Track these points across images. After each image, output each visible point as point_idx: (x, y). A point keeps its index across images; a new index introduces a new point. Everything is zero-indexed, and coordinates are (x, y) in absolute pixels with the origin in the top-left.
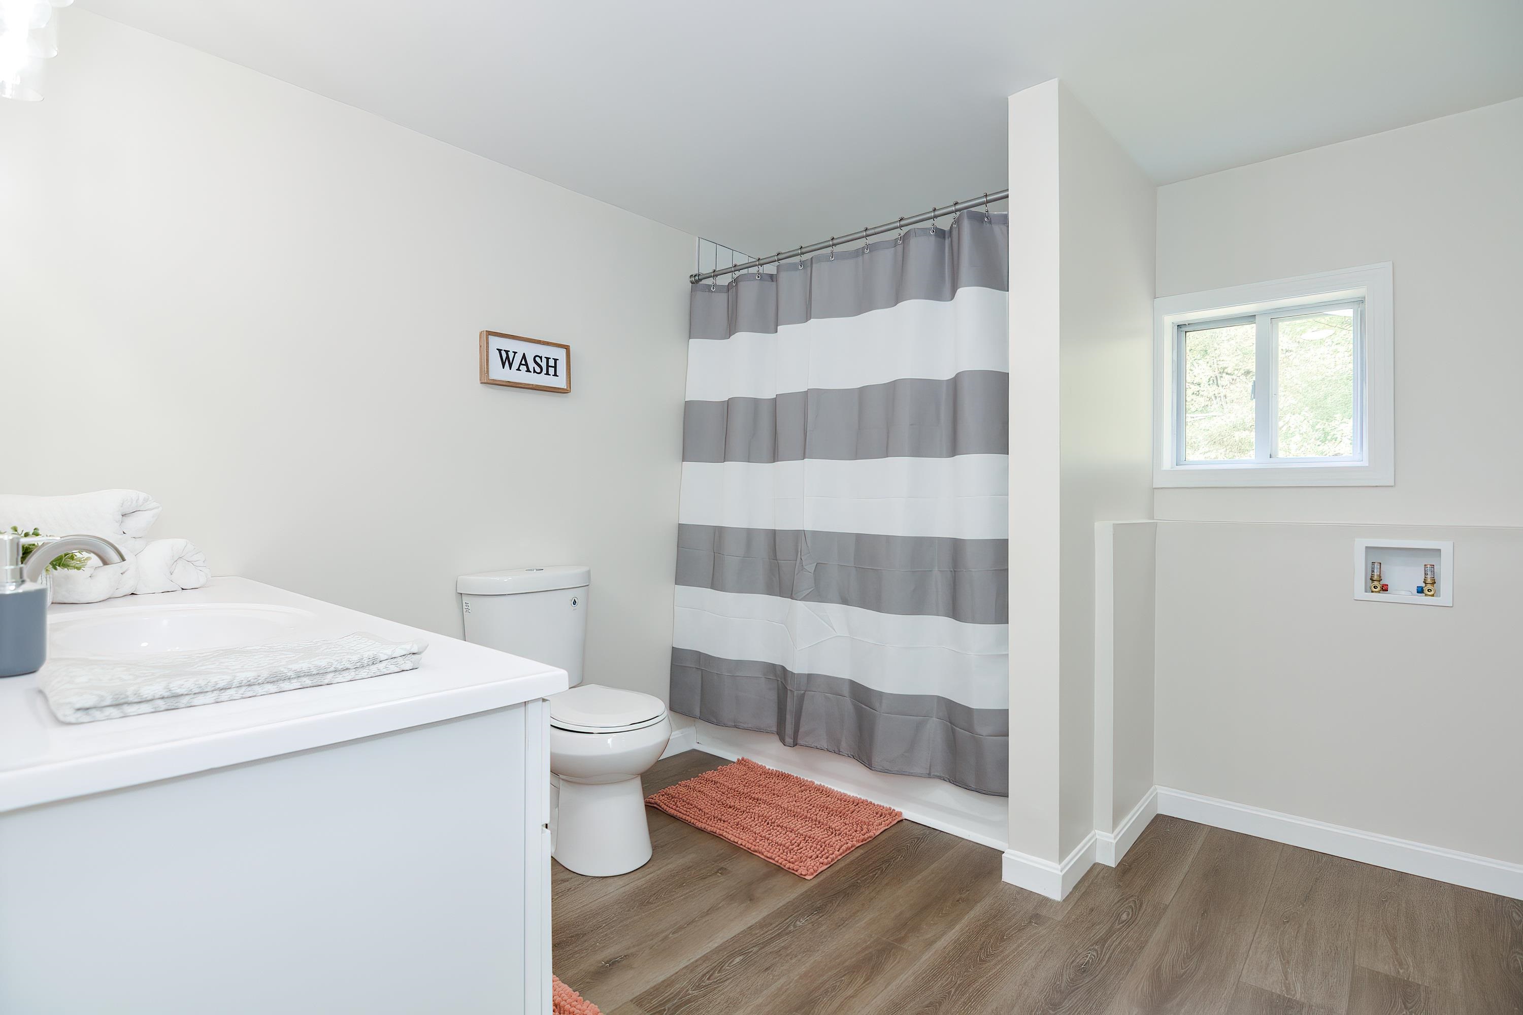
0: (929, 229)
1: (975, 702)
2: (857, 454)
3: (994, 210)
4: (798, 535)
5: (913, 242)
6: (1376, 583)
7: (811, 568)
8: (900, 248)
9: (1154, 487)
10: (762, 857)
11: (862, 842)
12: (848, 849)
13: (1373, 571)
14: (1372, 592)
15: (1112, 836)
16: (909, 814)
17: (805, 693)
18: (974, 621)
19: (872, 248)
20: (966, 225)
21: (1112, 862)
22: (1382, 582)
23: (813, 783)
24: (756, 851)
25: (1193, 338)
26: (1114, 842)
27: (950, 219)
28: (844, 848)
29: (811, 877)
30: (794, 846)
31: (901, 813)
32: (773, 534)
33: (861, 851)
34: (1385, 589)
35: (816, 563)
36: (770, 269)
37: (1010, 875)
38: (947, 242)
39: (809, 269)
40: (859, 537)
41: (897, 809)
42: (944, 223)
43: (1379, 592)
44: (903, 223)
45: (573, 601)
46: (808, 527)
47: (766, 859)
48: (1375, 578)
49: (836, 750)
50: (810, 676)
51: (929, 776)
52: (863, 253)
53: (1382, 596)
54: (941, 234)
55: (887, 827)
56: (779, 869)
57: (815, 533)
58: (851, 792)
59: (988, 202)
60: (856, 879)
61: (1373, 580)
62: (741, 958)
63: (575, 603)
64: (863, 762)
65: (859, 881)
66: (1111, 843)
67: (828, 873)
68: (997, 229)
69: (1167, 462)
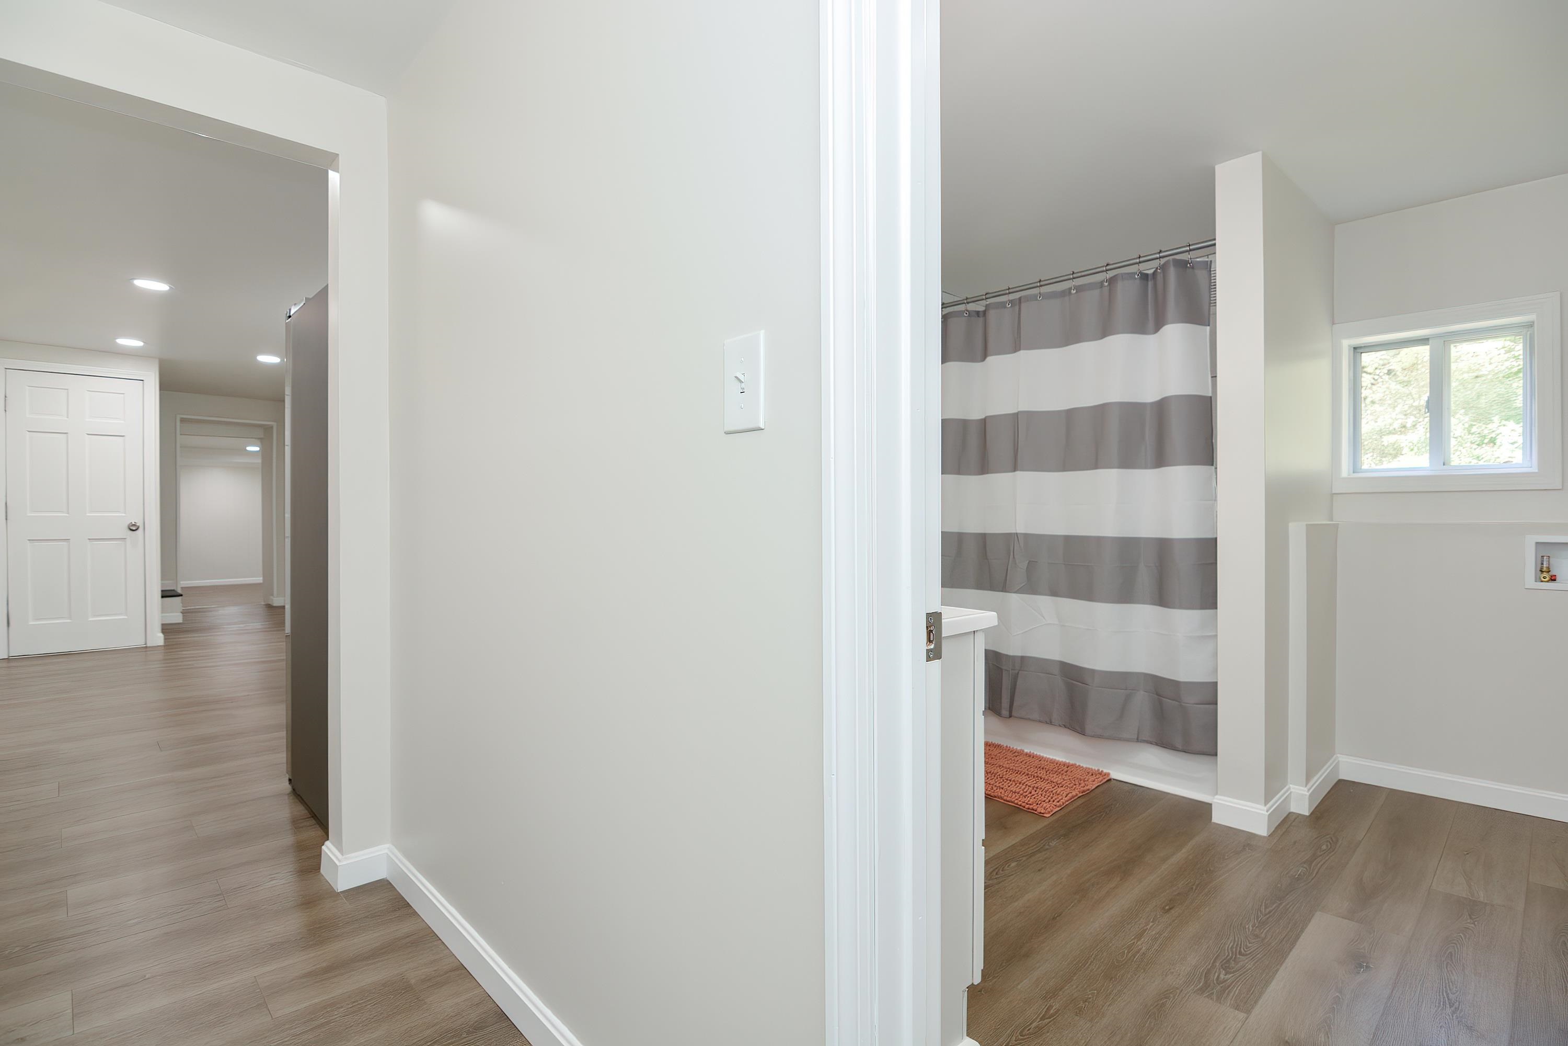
0: (1135, 273)
1: (1183, 676)
2: (1065, 466)
3: (1198, 257)
4: (1010, 538)
5: (1120, 285)
6: (1545, 574)
7: (1023, 565)
8: (1106, 290)
9: (1334, 492)
10: (1002, 801)
11: (1082, 793)
12: (1073, 797)
13: (1542, 564)
14: (1542, 581)
15: (1306, 789)
16: (1117, 774)
17: (1018, 673)
18: (1181, 607)
19: (1079, 289)
20: (1172, 272)
21: (1306, 812)
22: (1551, 573)
23: (1023, 751)
24: (996, 797)
25: (1367, 359)
26: (1308, 794)
27: (1156, 264)
28: (1070, 795)
29: (1049, 815)
30: (1027, 793)
31: (1108, 774)
32: (983, 538)
33: (1083, 800)
34: (1553, 578)
35: (1028, 561)
36: (980, 307)
37: (1218, 818)
38: (1150, 284)
39: (1017, 308)
40: (1068, 539)
41: (1105, 771)
42: (1149, 268)
43: (1548, 581)
44: (1108, 267)
46: (1020, 529)
47: (1006, 802)
48: (1545, 569)
49: (1048, 721)
50: (1023, 658)
51: (1138, 740)
52: (1070, 293)
53: (1551, 585)
54: (1144, 277)
55: (1099, 784)
56: (1018, 809)
57: (1026, 536)
58: (1060, 757)
59: (1191, 250)
60: (1086, 818)
61: (1542, 572)
62: (1016, 863)
64: (1074, 730)
65: (1089, 820)
66: (1306, 795)
67: (1062, 813)
68: (1201, 274)
69: (1345, 470)
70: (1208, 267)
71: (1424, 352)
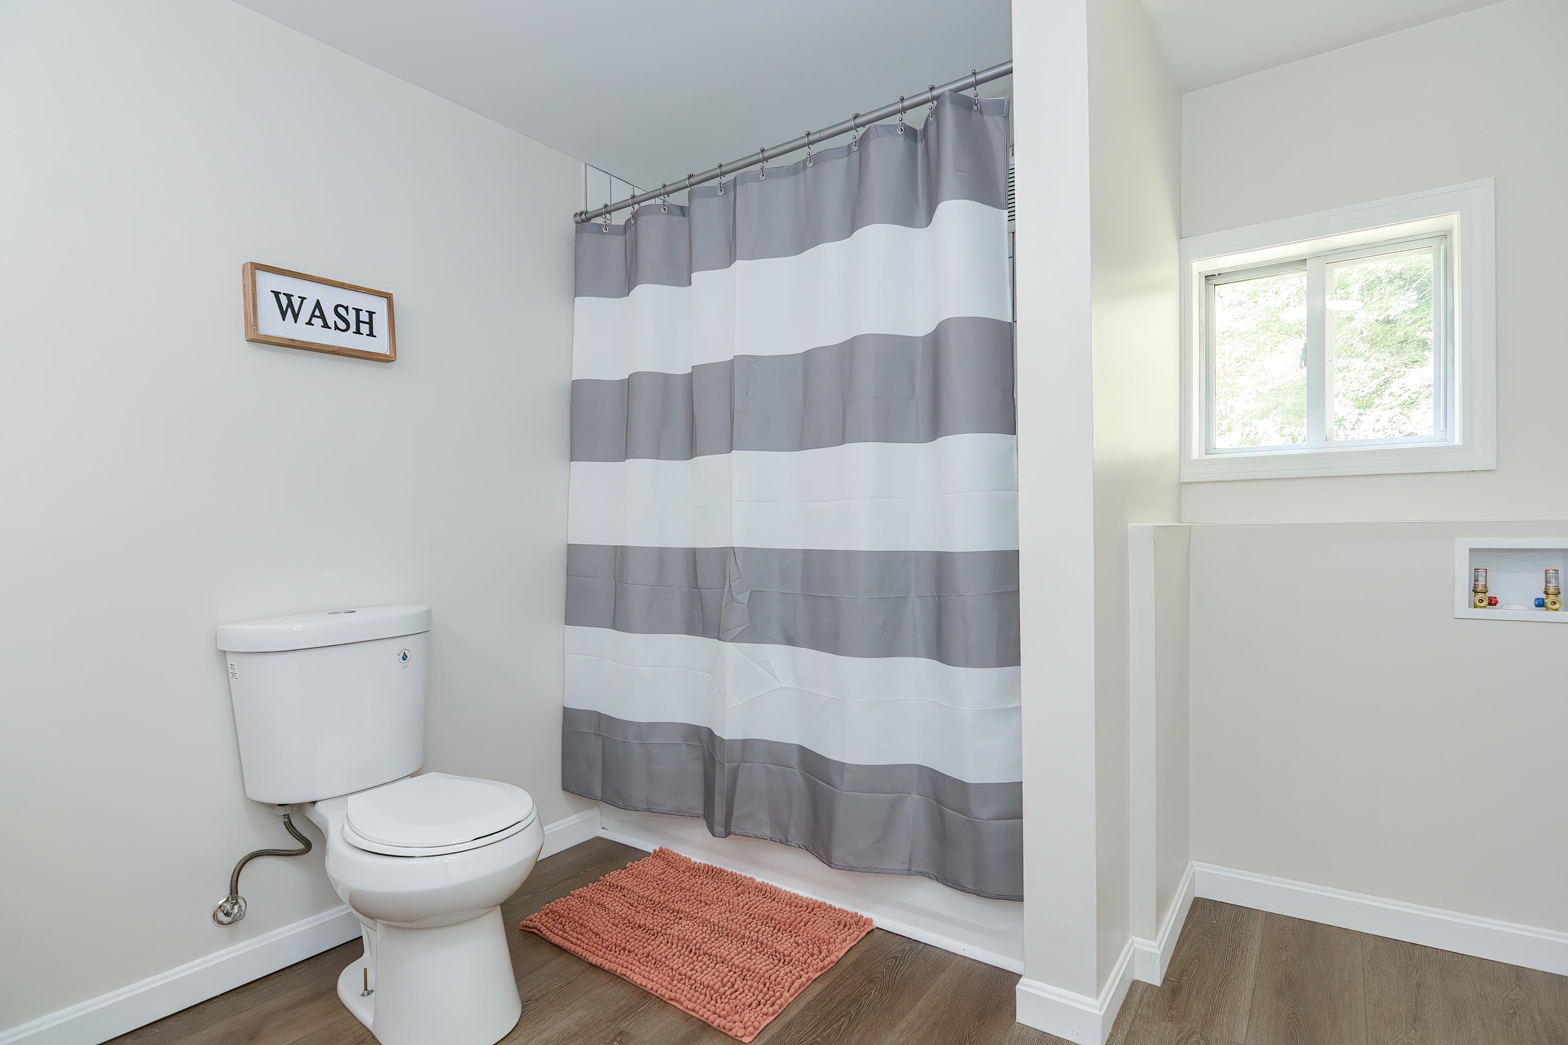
0: (895, 126)
1: (972, 774)
2: (801, 445)
3: (984, 93)
4: (725, 554)
5: (874, 146)
6: (1480, 596)
7: (743, 598)
8: (855, 156)
9: (1181, 482)
10: (681, 1008)
11: (821, 970)
12: (802, 985)
13: (1476, 580)
14: (1476, 607)
15: (1156, 944)
16: (883, 919)
17: (738, 766)
18: (968, 663)
19: (816, 159)
20: (949, 114)
21: (1156, 980)
22: (1489, 594)
23: (753, 880)
24: (671, 999)
25: (1225, 293)
26: (1159, 952)
27: (925, 110)
28: (796, 985)
29: (750, 1039)
30: (726, 988)
31: (868, 921)
32: (693, 555)
33: (820, 986)
34: (1492, 602)
35: (750, 591)
36: (680, 198)
37: (1026, 1015)
38: (920, 146)
39: (732, 194)
40: (807, 554)
41: (866, 915)
42: (916, 118)
43: (1485, 607)
44: (858, 121)
45: (402, 654)
46: (738, 539)
47: (687, 1011)
48: (1480, 588)
49: (783, 839)
50: (744, 742)
51: (910, 872)
52: (805, 167)
53: (1490, 612)
54: (911, 133)
55: (853, 944)
56: (706, 1026)
57: (748, 551)
58: (805, 892)
59: (978, 83)
60: (814, 1036)
61: (1475, 592)
63: (405, 657)
64: (819, 857)
65: (819, 1039)
66: (1155, 954)
67: (775, 1030)
68: (992, 122)
69: (1196, 451)
70: (1005, 110)
71: (1297, 280)
